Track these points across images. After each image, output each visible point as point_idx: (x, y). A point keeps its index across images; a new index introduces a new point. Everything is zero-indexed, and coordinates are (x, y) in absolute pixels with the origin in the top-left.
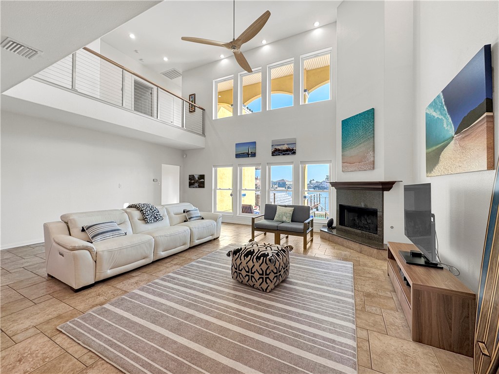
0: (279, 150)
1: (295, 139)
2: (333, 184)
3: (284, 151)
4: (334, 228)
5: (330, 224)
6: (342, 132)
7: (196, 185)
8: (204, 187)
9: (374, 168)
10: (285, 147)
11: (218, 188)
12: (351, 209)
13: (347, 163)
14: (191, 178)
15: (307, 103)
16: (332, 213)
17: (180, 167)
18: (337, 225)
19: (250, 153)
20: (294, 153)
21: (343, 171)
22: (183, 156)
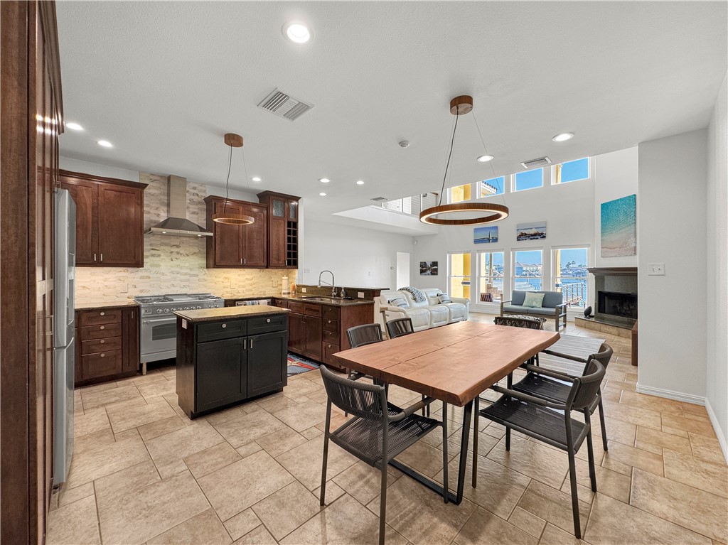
0: (526, 234)
1: (546, 223)
2: (591, 270)
3: (532, 235)
4: (593, 317)
5: (588, 313)
6: (602, 216)
7: (429, 272)
8: (437, 274)
9: (635, 254)
10: (532, 232)
11: (453, 275)
12: (612, 296)
13: (606, 249)
14: (423, 265)
15: (559, 182)
16: (590, 300)
17: (411, 254)
18: (595, 313)
20: (544, 237)
21: (602, 257)
22: (413, 243)
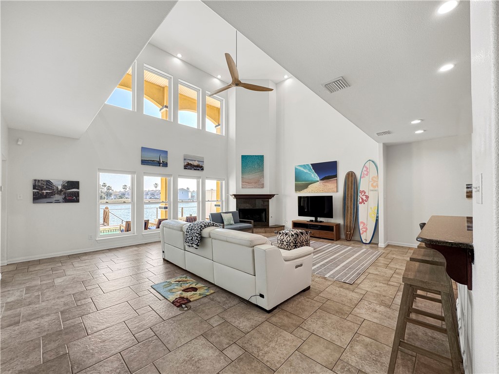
0: (191, 165)
1: (203, 158)
3: (195, 166)
7: (58, 197)
8: (78, 201)
9: (263, 187)
13: (245, 183)
14: (42, 185)
19: (161, 162)
20: (203, 170)
21: (242, 187)
